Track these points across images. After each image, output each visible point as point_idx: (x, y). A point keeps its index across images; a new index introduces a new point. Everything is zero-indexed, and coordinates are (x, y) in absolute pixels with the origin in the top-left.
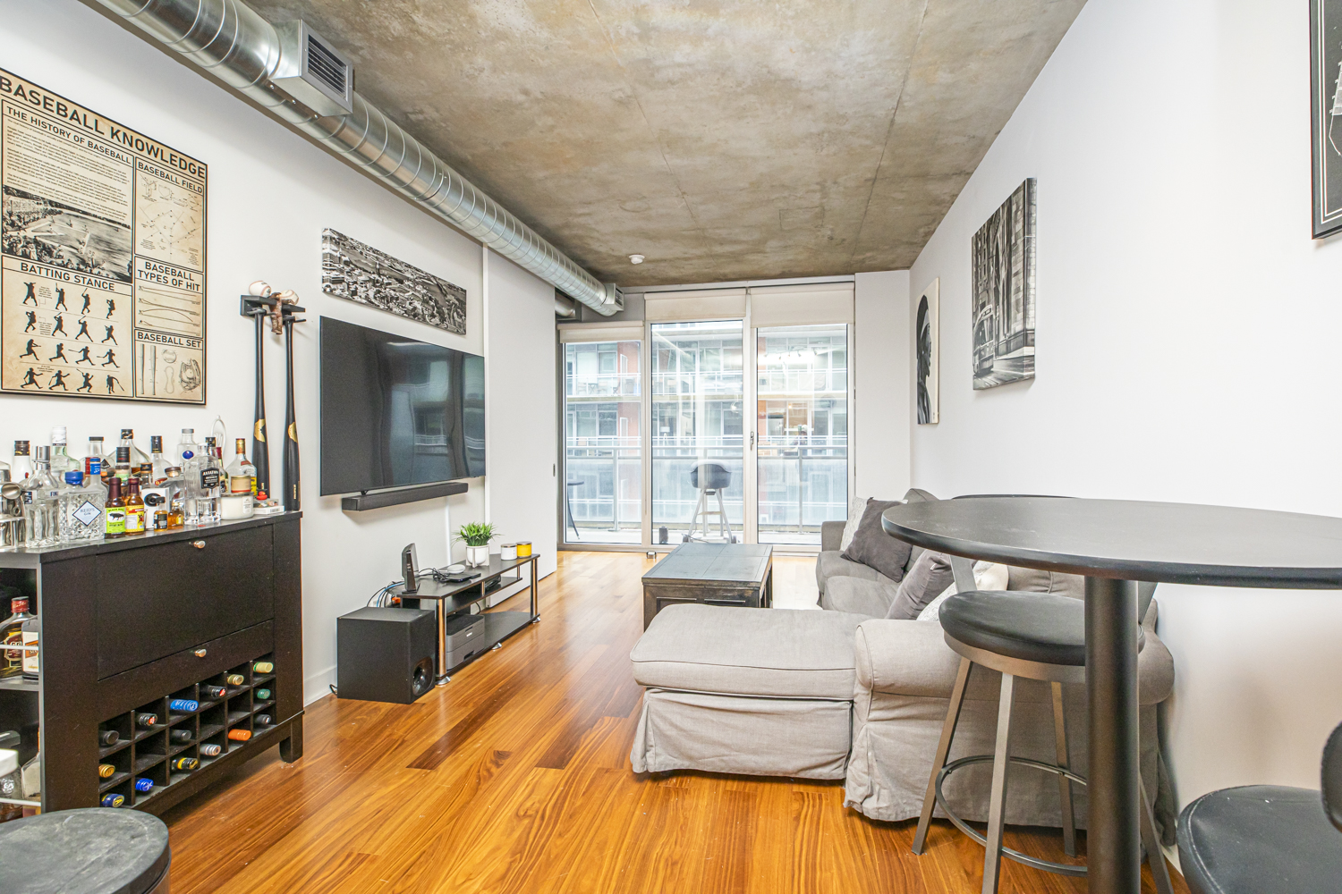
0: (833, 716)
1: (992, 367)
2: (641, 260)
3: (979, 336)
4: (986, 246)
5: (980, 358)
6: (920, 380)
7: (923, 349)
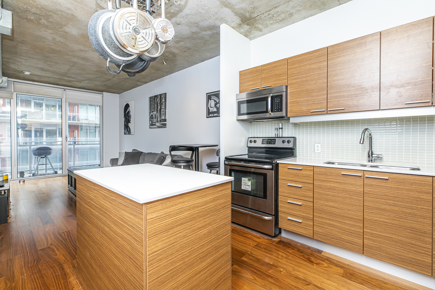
1: (156, 124)
2: (29, 74)
3: (151, 117)
4: (154, 100)
5: (152, 122)
6: (126, 124)
7: (127, 116)
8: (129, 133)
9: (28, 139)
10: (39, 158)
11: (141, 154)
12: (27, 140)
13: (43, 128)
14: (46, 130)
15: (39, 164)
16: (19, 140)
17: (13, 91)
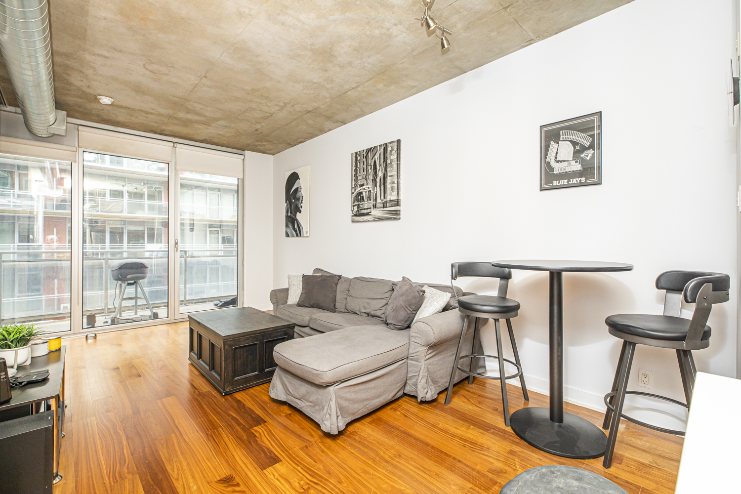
0: (403, 367)
1: (371, 212)
2: (110, 103)
3: (358, 198)
4: (365, 160)
5: (358, 208)
6: (289, 214)
7: (294, 199)
8: (297, 234)
9: (100, 246)
10: (123, 285)
11: (338, 280)
12: (98, 249)
13: (123, 228)
14: (128, 230)
15: (124, 297)
16: (86, 248)
17: (77, 145)
